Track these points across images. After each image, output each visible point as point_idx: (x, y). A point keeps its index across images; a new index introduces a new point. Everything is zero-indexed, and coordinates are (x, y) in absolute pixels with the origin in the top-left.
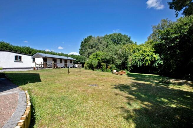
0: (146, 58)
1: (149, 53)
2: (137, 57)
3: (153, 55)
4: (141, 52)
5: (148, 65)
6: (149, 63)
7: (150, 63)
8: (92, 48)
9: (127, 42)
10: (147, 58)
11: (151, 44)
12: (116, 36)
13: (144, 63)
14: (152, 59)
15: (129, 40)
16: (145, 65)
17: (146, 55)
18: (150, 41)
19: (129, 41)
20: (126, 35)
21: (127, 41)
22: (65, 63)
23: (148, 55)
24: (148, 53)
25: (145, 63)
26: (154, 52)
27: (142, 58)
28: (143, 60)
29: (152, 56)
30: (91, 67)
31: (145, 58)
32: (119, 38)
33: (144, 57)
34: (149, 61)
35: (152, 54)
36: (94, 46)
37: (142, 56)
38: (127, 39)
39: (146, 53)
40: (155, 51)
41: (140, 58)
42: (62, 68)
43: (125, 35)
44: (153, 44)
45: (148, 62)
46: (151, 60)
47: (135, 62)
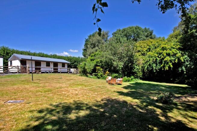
0: (166, 59)
1: (171, 51)
2: (152, 57)
3: (177, 54)
4: (158, 49)
5: (168, 69)
6: (170, 66)
7: (172, 66)
8: (94, 47)
9: (148, 38)
10: (168, 58)
11: (176, 38)
12: (131, 30)
13: (162, 66)
14: (175, 60)
15: (151, 35)
16: (164, 69)
17: (165, 55)
18: (175, 33)
19: (150, 37)
20: (147, 28)
21: (147, 36)
22: (54, 66)
23: (168, 55)
24: (168, 51)
25: (164, 66)
26: (179, 49)
27: (158, 59)
28: (161, 63)
29: (175, 55)
30: (84, 72)
31: (163, 59)
32: (135, 32)
33: (162, 57)
34: (170, 64)
35: (175, 52)
36: (97, 44)
37: (159, 56)
38: (148, 34)
39: (165, 51)
40: (181, 47)
41: (156, 60)
42: (43, 74)
43: (145, 28)
44: (179, 37)
45: (168, 65)
46: (173, 62)
47: (150, 65)
